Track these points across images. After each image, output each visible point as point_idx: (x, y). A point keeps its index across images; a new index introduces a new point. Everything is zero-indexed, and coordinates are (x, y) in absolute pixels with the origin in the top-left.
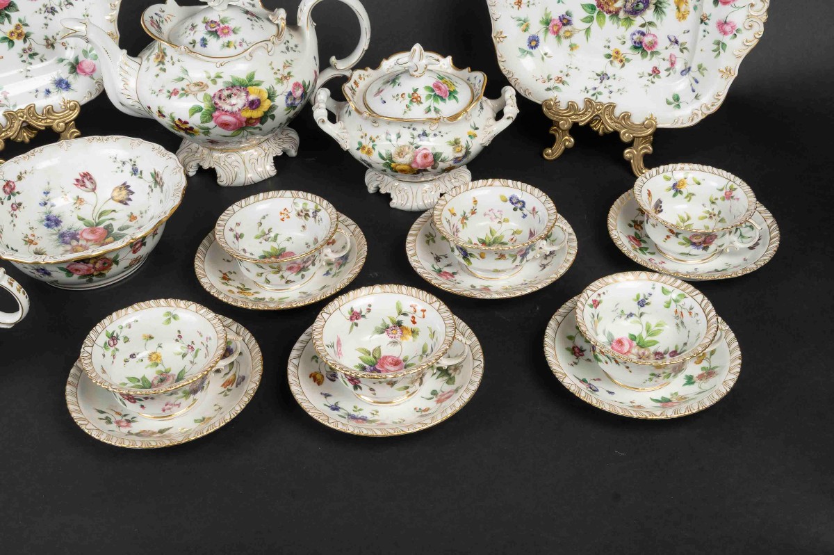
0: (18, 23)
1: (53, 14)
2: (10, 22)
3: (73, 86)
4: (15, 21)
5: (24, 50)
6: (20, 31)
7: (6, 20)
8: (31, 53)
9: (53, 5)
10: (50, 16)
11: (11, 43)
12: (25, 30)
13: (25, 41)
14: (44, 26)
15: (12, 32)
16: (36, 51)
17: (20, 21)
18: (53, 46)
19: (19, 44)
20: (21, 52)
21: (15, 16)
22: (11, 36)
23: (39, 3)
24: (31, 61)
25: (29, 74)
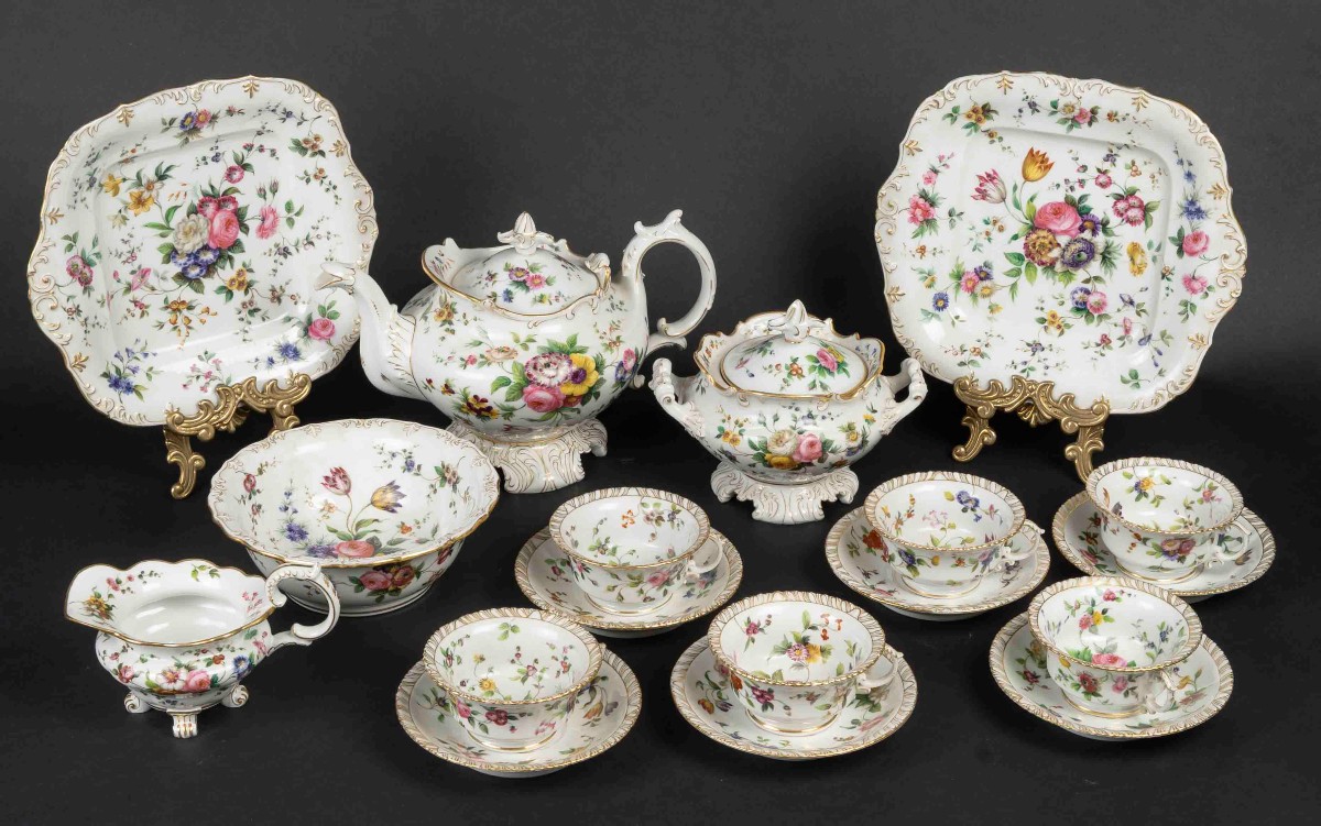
0: (241, 267)
1: (286, 257)
2: (232, 267)
3: (303, 355)
4: (238, 266)
5: (244, 304)
6: (241, 279)
7: (228, 263)
8: (252, 308)
9: (286, 245)
10: (281, 258)
11: (230, 294)
12: (248, 277)
13: (246, 292)
14: (272, 272)
15: (233, 281)
16: (259, 306)
17: (244, 265)
18: (279, 300)
19: (239, 296)
20: (240, 307)
21: (238, 258)
22: (231, 285)
23: (270, 242)
24: (250, 319)
25: (247, 336)
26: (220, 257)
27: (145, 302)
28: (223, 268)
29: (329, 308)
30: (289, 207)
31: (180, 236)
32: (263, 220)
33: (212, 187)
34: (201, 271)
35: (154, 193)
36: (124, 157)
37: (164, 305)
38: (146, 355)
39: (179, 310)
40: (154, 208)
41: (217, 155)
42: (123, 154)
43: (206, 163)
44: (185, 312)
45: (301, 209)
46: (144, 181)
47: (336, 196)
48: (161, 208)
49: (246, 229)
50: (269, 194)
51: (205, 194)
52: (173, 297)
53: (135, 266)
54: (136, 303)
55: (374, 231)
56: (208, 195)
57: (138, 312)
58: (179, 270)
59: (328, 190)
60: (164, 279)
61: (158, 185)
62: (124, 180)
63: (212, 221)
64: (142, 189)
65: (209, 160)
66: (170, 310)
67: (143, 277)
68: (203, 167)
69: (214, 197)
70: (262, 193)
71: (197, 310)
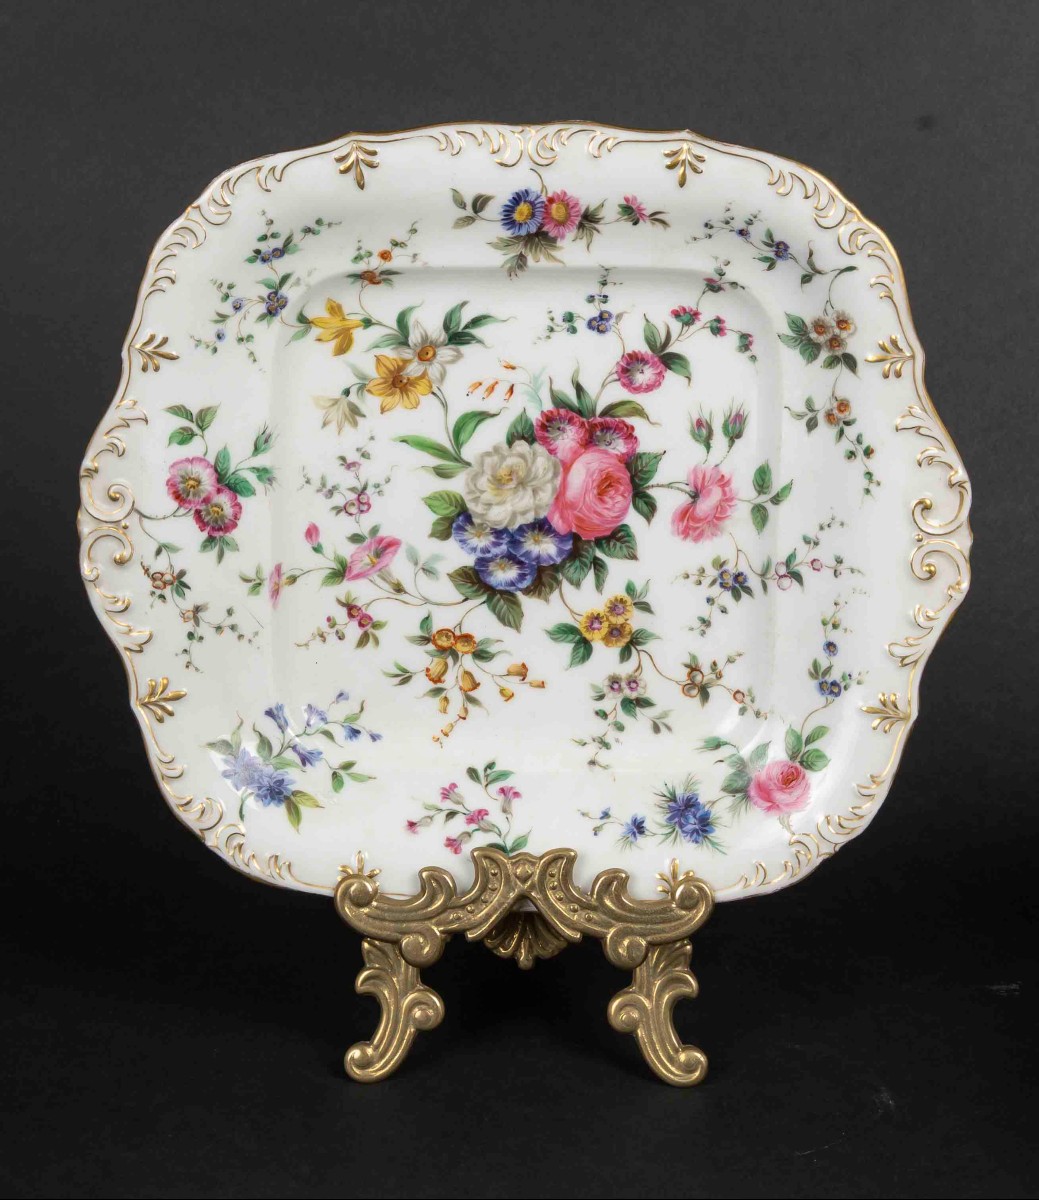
0: (622, 593)
1: (737, 596)
2: (599, 585)
3: (718, 834)
4: (615, 587)
5: (614, 681)
6: (619, 620)
7: (591, 574)
8: (633, 695)
9: (743, 568)
10: (726, 598)
11: (583, 649)
12: (636, 620)
13: (625, 654)
14: (697, 624)
15: (595, 619)
16: (649, 694)
17: (630, 589)
18: (704, 694)
19: (606, 658)
20: (603, 683)
21: (618, 571)
22: (590, 628)
23: (702, 553)
24: (622, 717)
25: (603, 756)
26: (574, 555)
27: (376, 612)
28: (577, 584)
29: (809, 741)
30: (762, 480)
31: (484, 482)
32: (695, 496)
33: (579, 389)
34: (522, 577)
35: (434, 370)
36: (361, 267)
37: (418, 633)
38: (355, 733)
39: (456, 656)
40: (429, 403)
41: (603, 317)
42: (358, 258)
43: (573, 330)
44: (468, 662)
45: (788, 488)
46: (414, 337)
47: (869, 475)
48: (445, 405)
49: (648, 508)
50: (719, 440)
51: (559, 401)
52: (443, 620)
53: (364, 524)
54: (351, 609)
55: (955, 582)
56: (570, 407)
57: (353, 631)
58: (470, 561)
59: (851, 455)
60: (428, 571)
61: (445, 353)
62: (367, 323)
63: (567, 467)
64: (407, 354)
65: (580, 325)
66: (431, 647)
67: (379, 554)
68: (562, 336)
69: (580, 413)
70: (702, 431)
71: (498, 665)
